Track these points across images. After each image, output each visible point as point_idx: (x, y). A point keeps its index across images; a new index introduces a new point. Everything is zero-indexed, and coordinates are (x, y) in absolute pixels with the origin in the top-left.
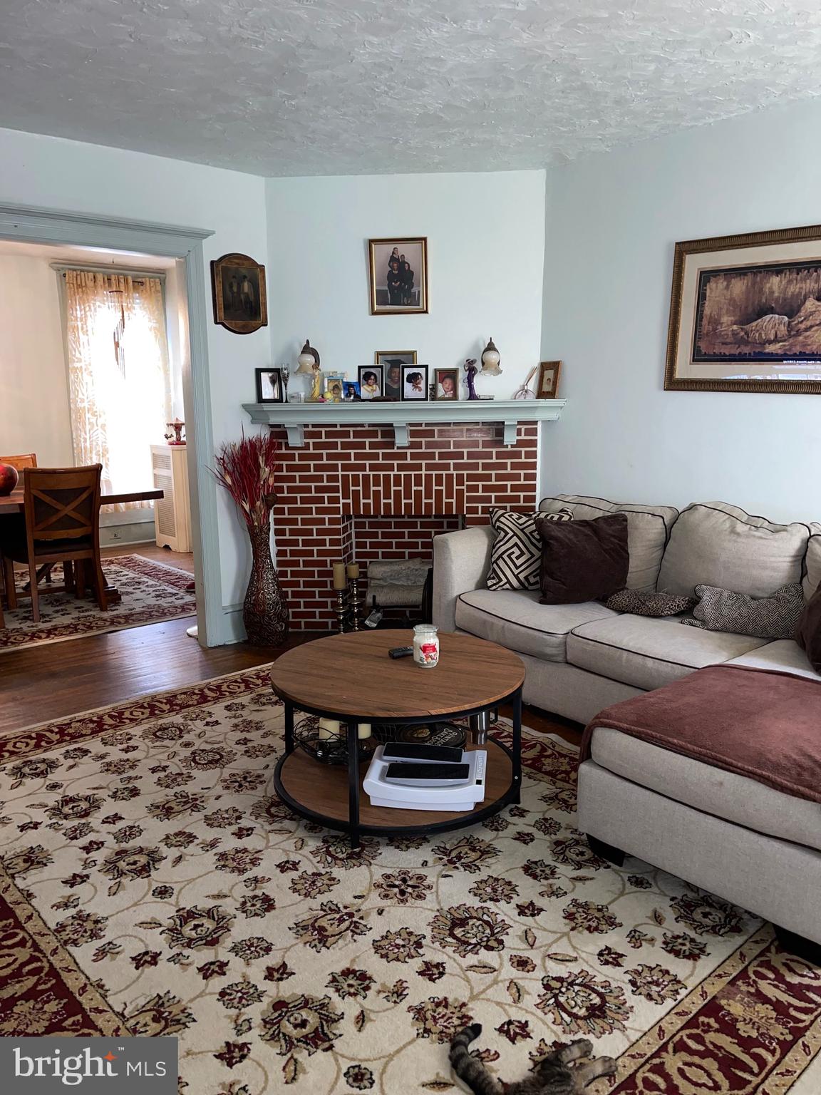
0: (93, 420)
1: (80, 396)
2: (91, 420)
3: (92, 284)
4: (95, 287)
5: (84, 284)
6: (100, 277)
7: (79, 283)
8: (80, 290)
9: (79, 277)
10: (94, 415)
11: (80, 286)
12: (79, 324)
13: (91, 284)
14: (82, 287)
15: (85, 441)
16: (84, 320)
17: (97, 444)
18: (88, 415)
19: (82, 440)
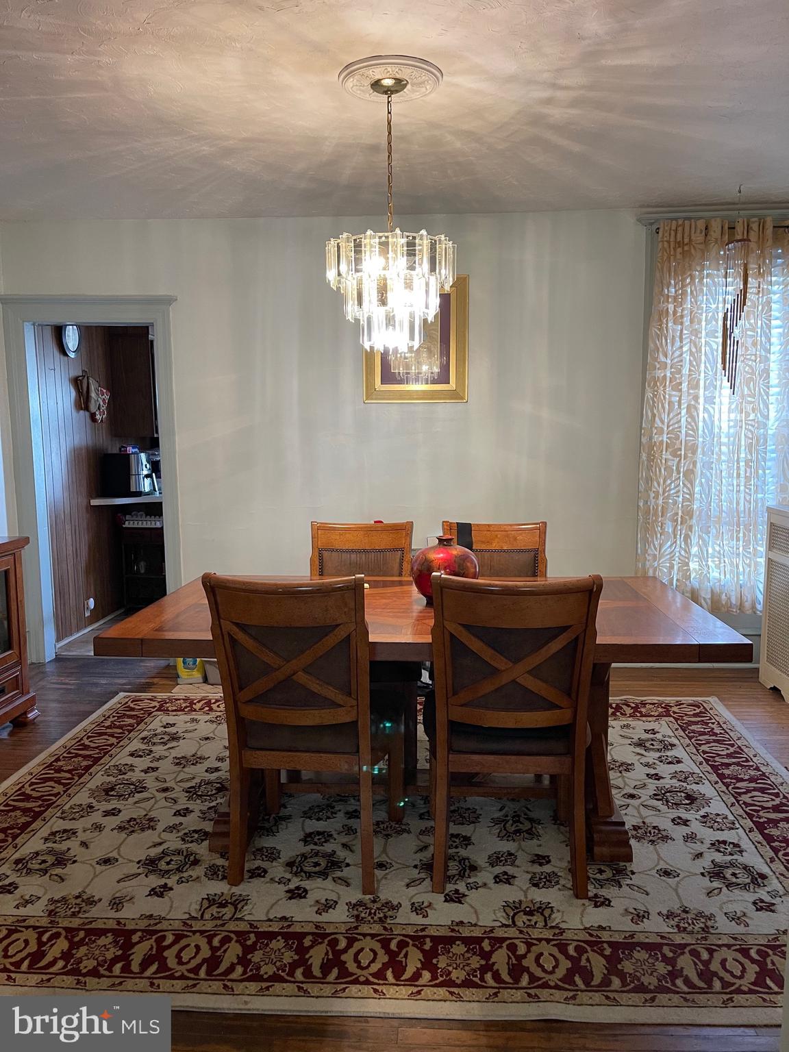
0: (673, 463)
1: (658, 423)
2: (670, 463)
3: (701, 238)
4: (706, 242)
5: (686, 241)
6: (716, 227)
7: (679, 238)
8: (679, 250)
9: (680, 229)
10: (675, 454)
11: (680, 244)
12: (671, 307)
13: (698, 238)
14: (684, 245)
15: (656, 497)
16: (679, 300)
17: (675, 503)
18: (666, 455)
19: (652, 495)
